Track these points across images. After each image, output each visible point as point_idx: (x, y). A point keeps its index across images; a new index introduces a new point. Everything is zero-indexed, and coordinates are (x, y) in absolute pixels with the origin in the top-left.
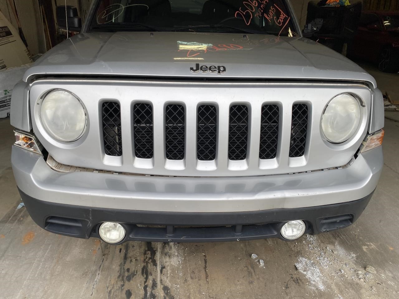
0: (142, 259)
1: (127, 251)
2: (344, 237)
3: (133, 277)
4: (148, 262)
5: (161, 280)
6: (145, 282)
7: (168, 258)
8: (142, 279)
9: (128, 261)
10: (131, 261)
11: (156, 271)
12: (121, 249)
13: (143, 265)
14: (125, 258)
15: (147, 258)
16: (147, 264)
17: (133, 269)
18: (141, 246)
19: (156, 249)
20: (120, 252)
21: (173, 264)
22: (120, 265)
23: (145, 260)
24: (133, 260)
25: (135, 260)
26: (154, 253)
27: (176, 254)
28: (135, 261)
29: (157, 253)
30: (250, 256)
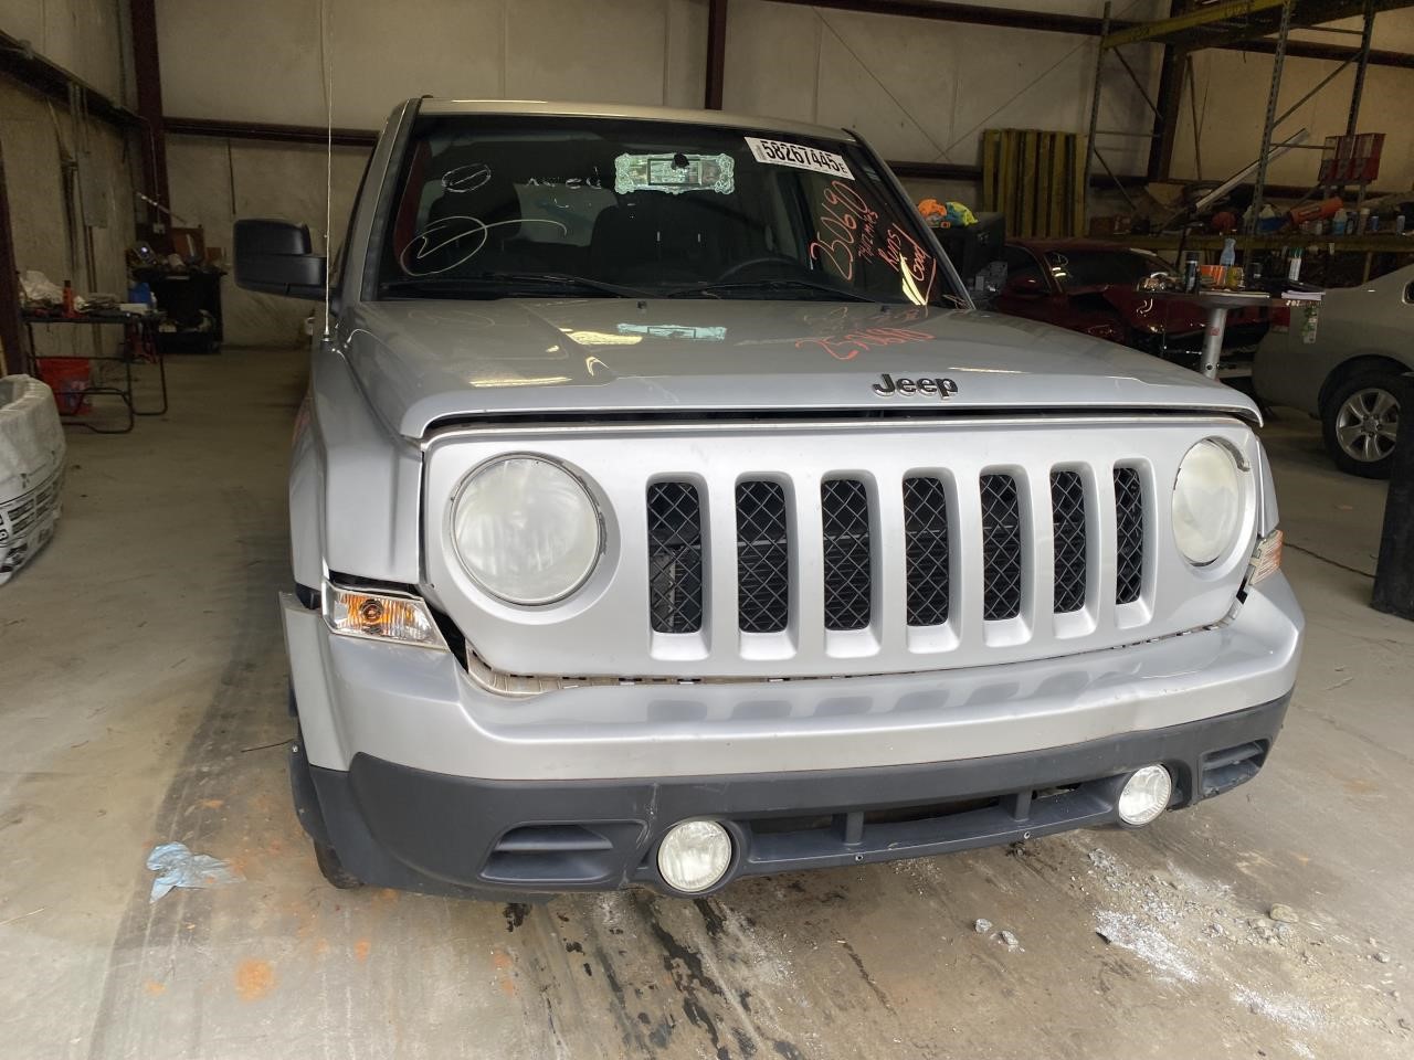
0: (670, 982)
1: (608, 968)
3: (670, 1033)
4: (693, 989)
5: (758, 1028)
6: (715, 1040)
7: (743, 967)
8: (701, 1033)
9: (629, 994)
10: (638, 992)
11: (729, 1007)
12: (587, 966)
13: (681, 997)
14: (615, 986)
15: (680, 976)
16: (691, 993)
17: (656, 1014)
18: (645, 946)
19: (695, 951)
20: (589, 972)
21: (768, 981)
22: (612, 1008)
23: (678, 984)
24: (645, 989)
25: (646, 987)
26: (694, 961)
27: (763, 953)
28: (650, 990)
29: (703, 961)
30: (974, 926)
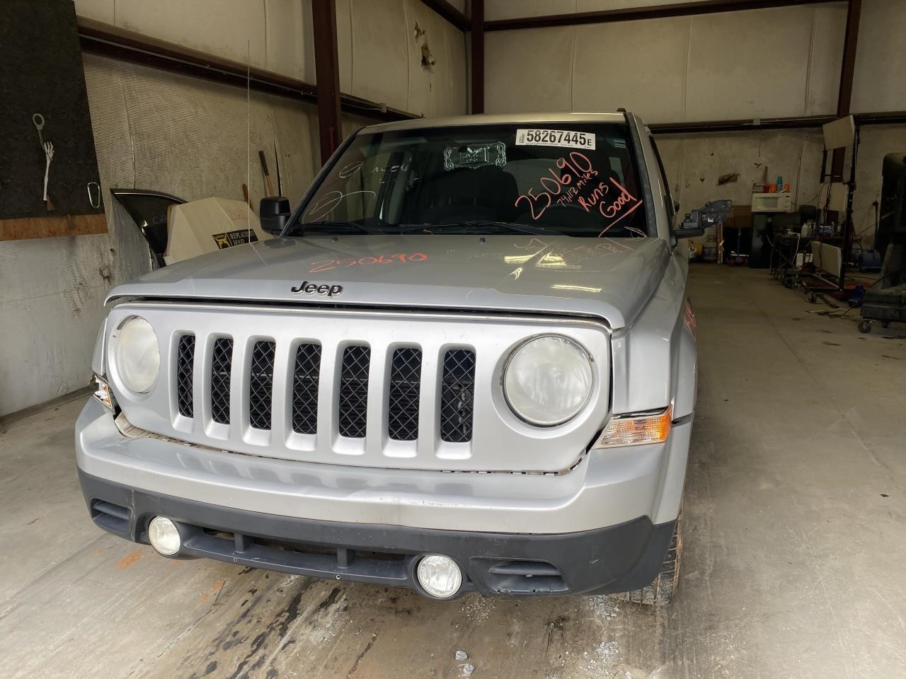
0: (269, 622)
1: (253, 606)
2: (686, 662)
3: (236, 645)
4: (274, 630)
5: (275, 659)
6: (249, 656)
7: (310, 629)
8: (248, 650)
9: (245, 620)
10: (250, 621)
11: (277, 645)
12: (246, 601)
13: (263, 630)
14: (245, 615)
15: (277, 622)
16: (270, 631)
17: (243, 634)
18: (282, 602)
19: (300, 612)
20: (244, 604)
21: (312, 640)
22: (228, 625)
23: (271, 624)
24: (255, 621)
26: (293, 617)
27: (329, 626)
28: (256, 623)
29: (298, 618)
30: (454, 653)
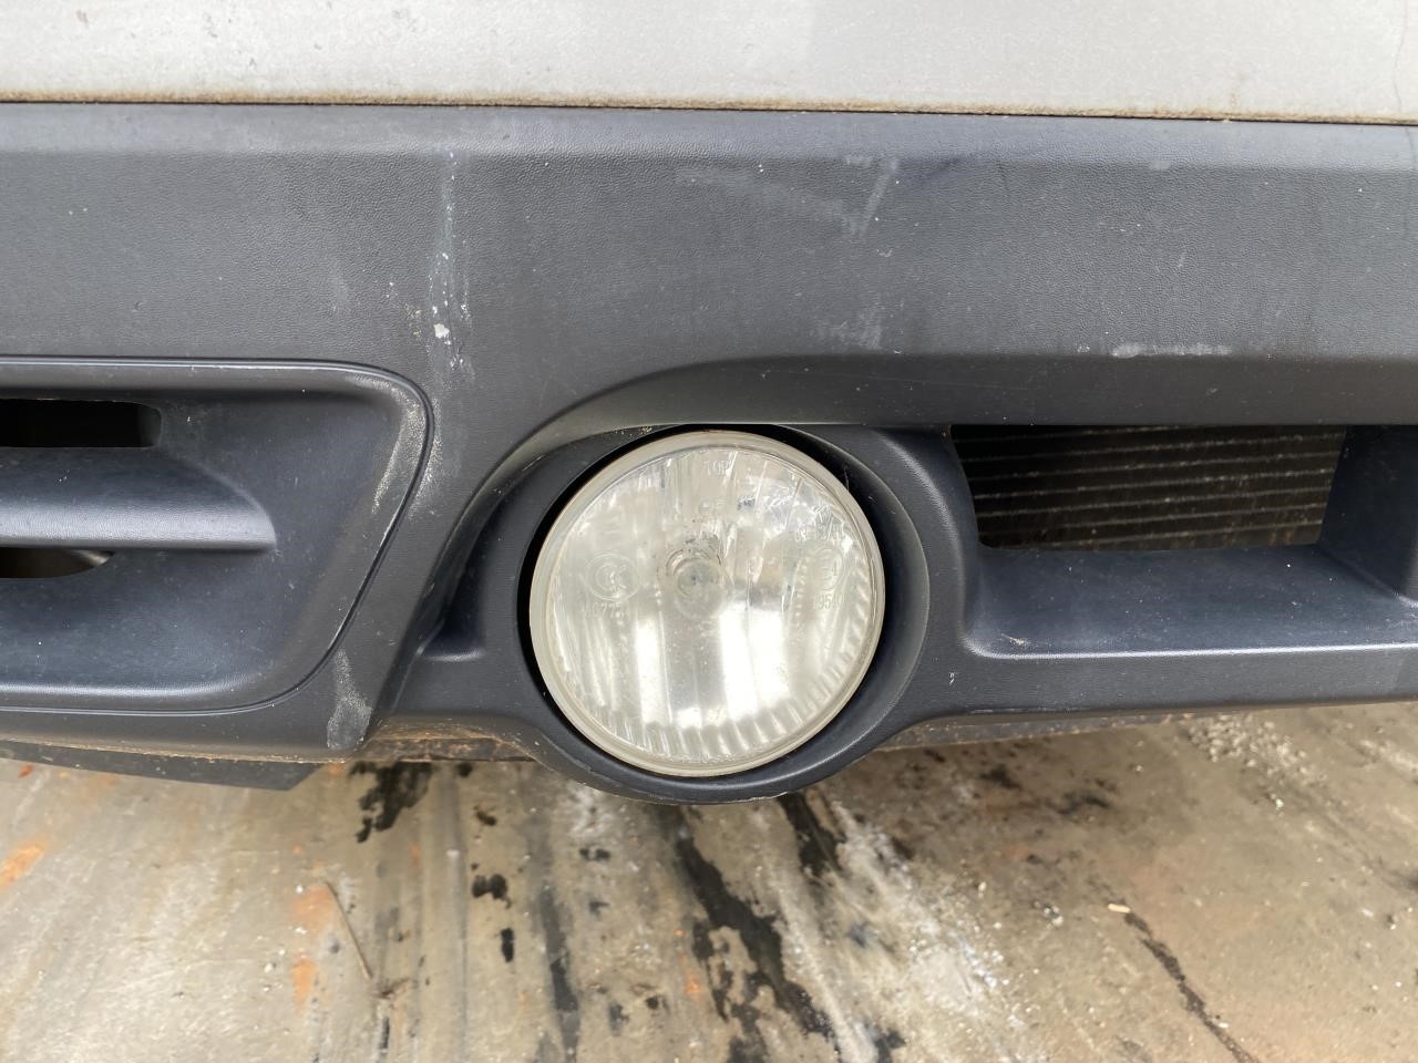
0: (701, 992)
1: (556, 941)
4: (757, 1014)
7: (885, 961)
9: (593, 1018)
10: (616, 1014)
12: (507, 935)
14: (564, 995)
15: (727, 977)
16: (749, 1026)
18: (654, 894)
19: (769, 912)
20: (508, 952)
21: (948, 1003)
23: (719, 996)
24: (634, 1006)
25: (640, 1002)
26: (764, 938)
27: (931, 928)
28: (647, 1011)
29: (787, 938)
